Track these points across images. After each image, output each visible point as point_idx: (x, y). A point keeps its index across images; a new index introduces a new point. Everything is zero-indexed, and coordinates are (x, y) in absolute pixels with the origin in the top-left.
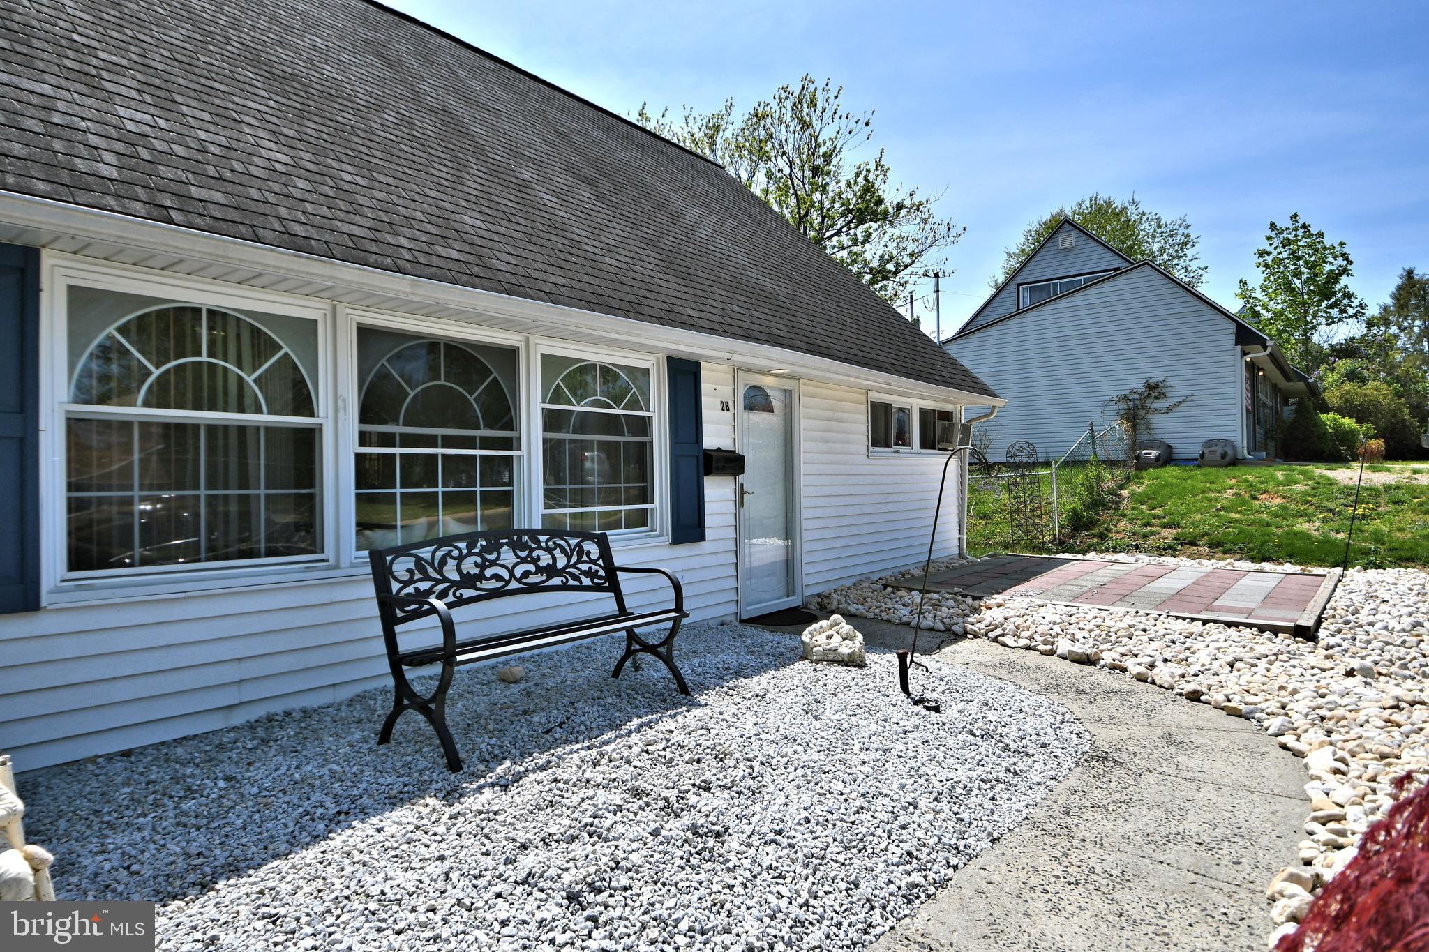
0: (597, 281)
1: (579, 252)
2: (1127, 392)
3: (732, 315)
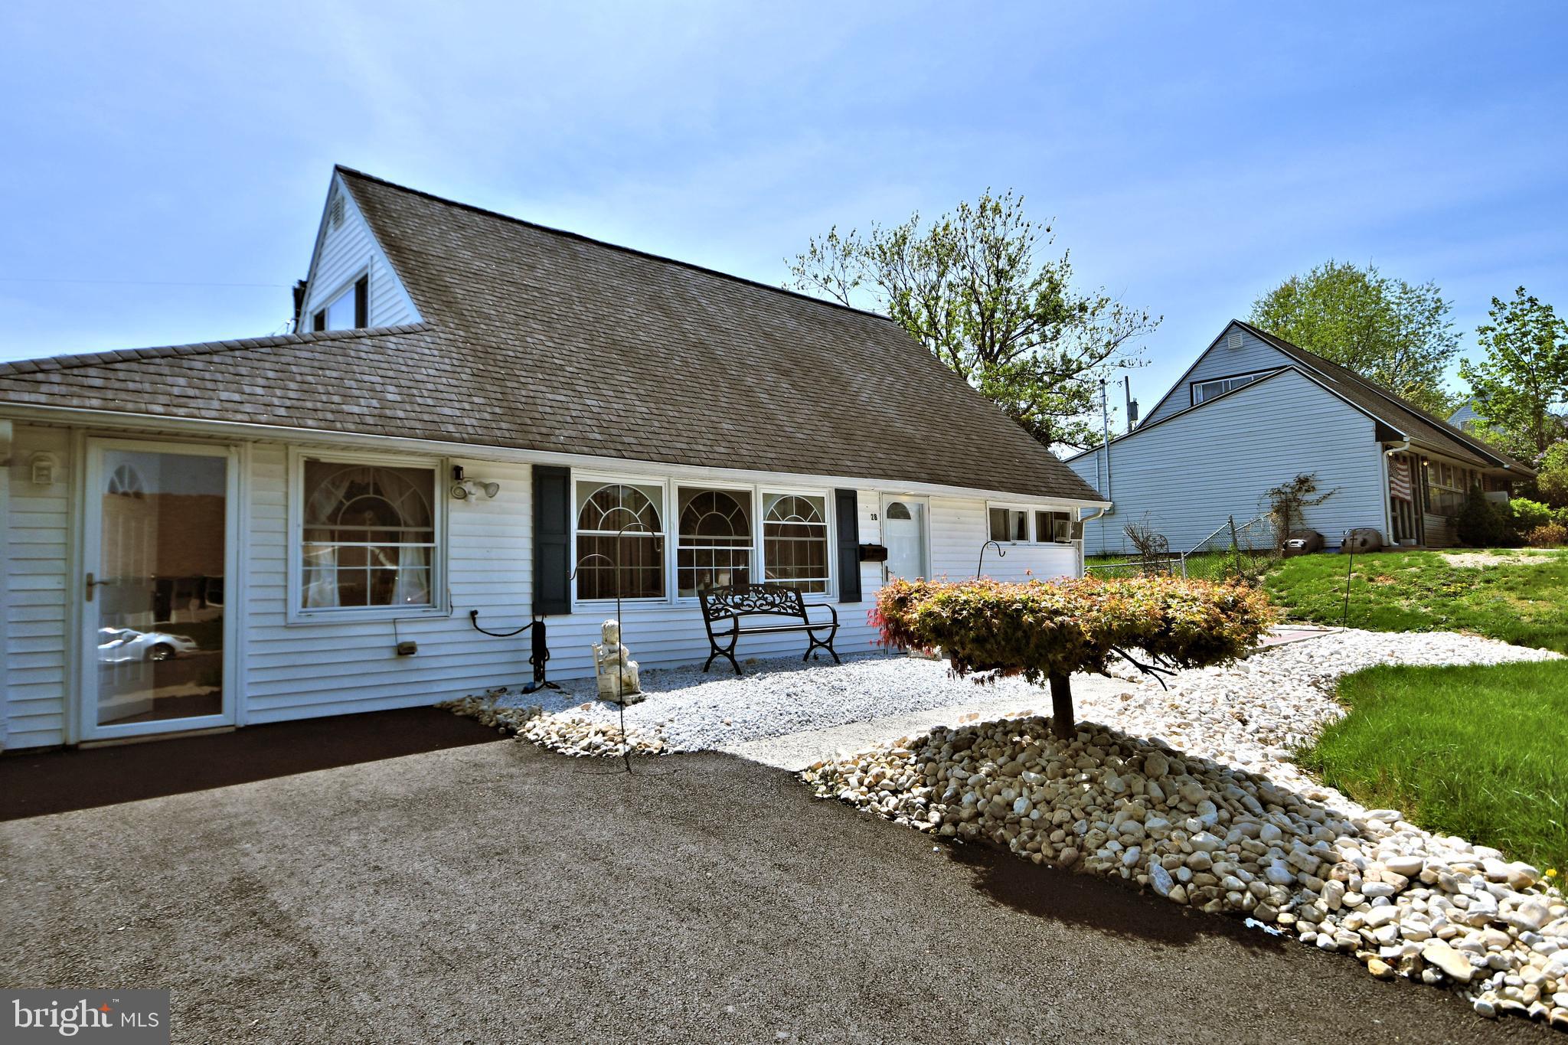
0: (793, 452)
1: (783, 434)
2: (1280, 486)
3: (877, 460)
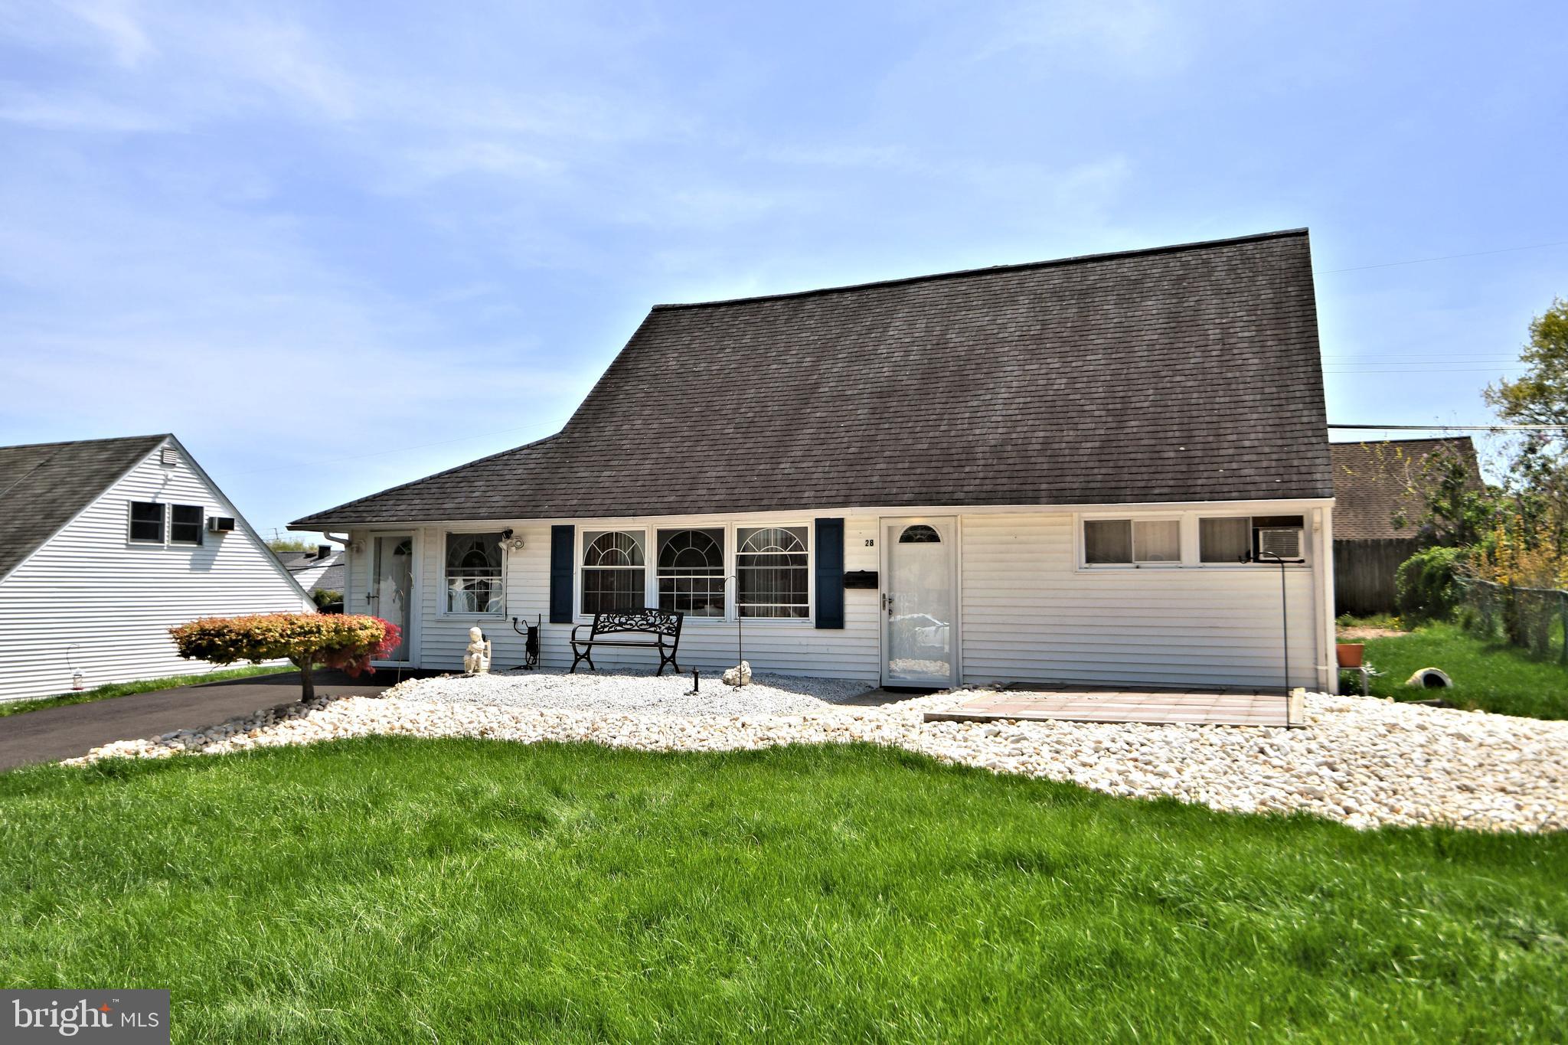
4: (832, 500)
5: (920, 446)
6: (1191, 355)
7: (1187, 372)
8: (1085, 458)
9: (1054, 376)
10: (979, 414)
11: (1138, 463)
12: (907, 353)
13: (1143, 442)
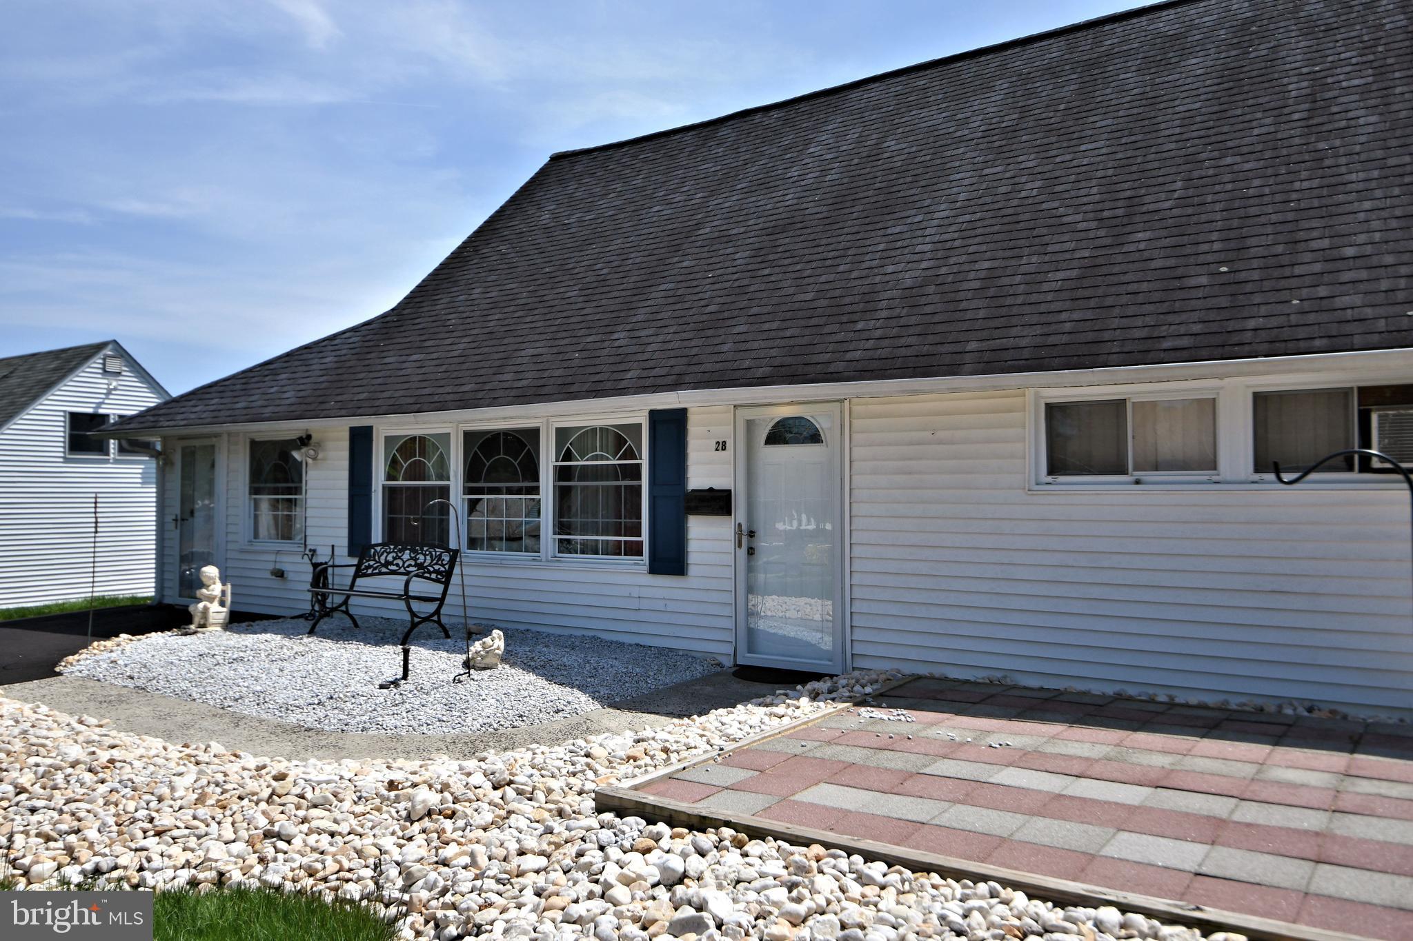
4: (660, 381)
5: (802, 297)
6: (1254, 124)
7: (1245, 150)
8: (1050, 297)
9: (1023, 179)
10: (899, 244)
11: (1140, 298)
12: (825, 172)
13: (1154, 264)
